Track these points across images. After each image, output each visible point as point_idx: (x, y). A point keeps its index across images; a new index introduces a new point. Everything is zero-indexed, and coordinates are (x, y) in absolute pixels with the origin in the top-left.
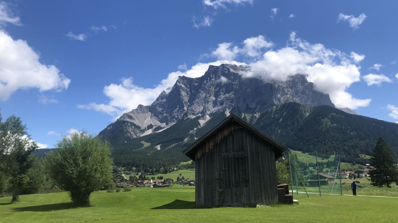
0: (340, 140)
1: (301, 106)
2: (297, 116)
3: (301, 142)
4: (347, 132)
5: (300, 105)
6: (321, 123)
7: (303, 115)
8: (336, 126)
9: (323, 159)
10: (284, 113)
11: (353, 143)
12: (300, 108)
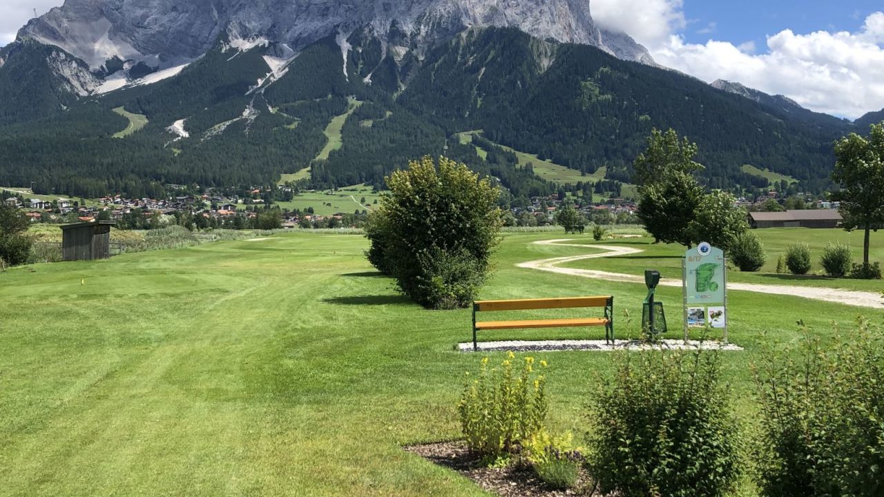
0: (617, 131)
1: (532, 40)
2: (520, 65)
3: (535, 134)
4: (632, 115)
5: (529, 36)
6: (579, 92)
7: (534, 65)
8: (611, 100)
9: (583, 175)
10: (489, 54)
11: (642, 141)
12: (528, 44)
